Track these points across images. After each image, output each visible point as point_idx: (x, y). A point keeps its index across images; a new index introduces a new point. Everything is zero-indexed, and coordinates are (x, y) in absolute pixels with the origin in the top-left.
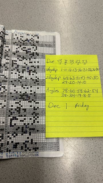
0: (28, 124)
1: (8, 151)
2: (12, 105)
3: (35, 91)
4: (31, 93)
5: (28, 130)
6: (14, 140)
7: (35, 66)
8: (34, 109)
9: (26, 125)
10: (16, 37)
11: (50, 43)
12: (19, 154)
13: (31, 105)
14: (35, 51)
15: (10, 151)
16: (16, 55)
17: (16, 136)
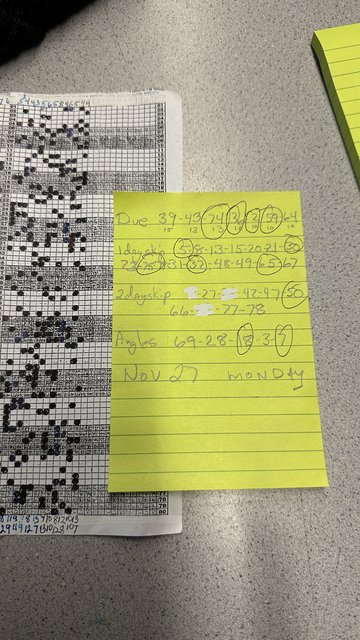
0: (64, 423)
2: (10, 357)
4: (75, 313)
5: (63, 442)
6: (18, 476)
7: (89, 220)
9: (58, 427)
10: (24, 119)
11: (146, 130)
12: (31, 523)
13: (74, 356)
15: (2, 511)
16: (25, 185)
17: (24, 464)
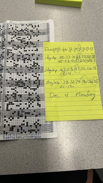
1: (5, 133)
2: (8, 91)
3: (29, 78)
5: (24, 114)
6: (11, 123)
7: (29, 54)
8: (29, 94)
9: (22, 110)
10: (11, 27)
11: (44, 30)
12: (15, 136)
13: (26, 91)
14: (29, 41)
15: (7, 133)
16: (11, 45)
